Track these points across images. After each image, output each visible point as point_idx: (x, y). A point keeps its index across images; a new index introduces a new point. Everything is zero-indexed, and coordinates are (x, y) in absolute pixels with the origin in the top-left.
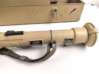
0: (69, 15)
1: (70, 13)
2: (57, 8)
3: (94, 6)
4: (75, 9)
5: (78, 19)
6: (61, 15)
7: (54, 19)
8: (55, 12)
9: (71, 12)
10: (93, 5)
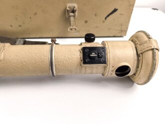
0: (103, 22)
1: (106, 18)
2: (76, 5)
3: (159, 11)
4: (115, 10)
5: (122, 31)
6: (86, 22)
7: (71, 29)
8: (72, 14)
9: (108, 16)
10: (157, 10)
